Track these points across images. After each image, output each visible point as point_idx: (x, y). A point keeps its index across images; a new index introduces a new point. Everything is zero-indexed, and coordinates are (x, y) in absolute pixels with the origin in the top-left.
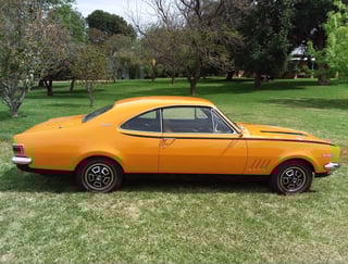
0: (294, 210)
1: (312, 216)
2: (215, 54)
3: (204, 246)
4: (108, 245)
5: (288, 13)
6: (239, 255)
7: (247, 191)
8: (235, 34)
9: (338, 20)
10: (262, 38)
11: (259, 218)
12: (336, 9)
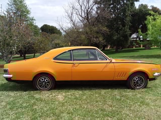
0: (140, 95)
1: (150, 97)
2: (97, 37)
3: (95, 110)
4: (48, 110)
5: (128, 19)
6: (114, 113)
7: (116, 89)
8: (105, 29)
9: (152, 19)
10: (117, 30)
11: (123, 99)
12: (150, 15)
